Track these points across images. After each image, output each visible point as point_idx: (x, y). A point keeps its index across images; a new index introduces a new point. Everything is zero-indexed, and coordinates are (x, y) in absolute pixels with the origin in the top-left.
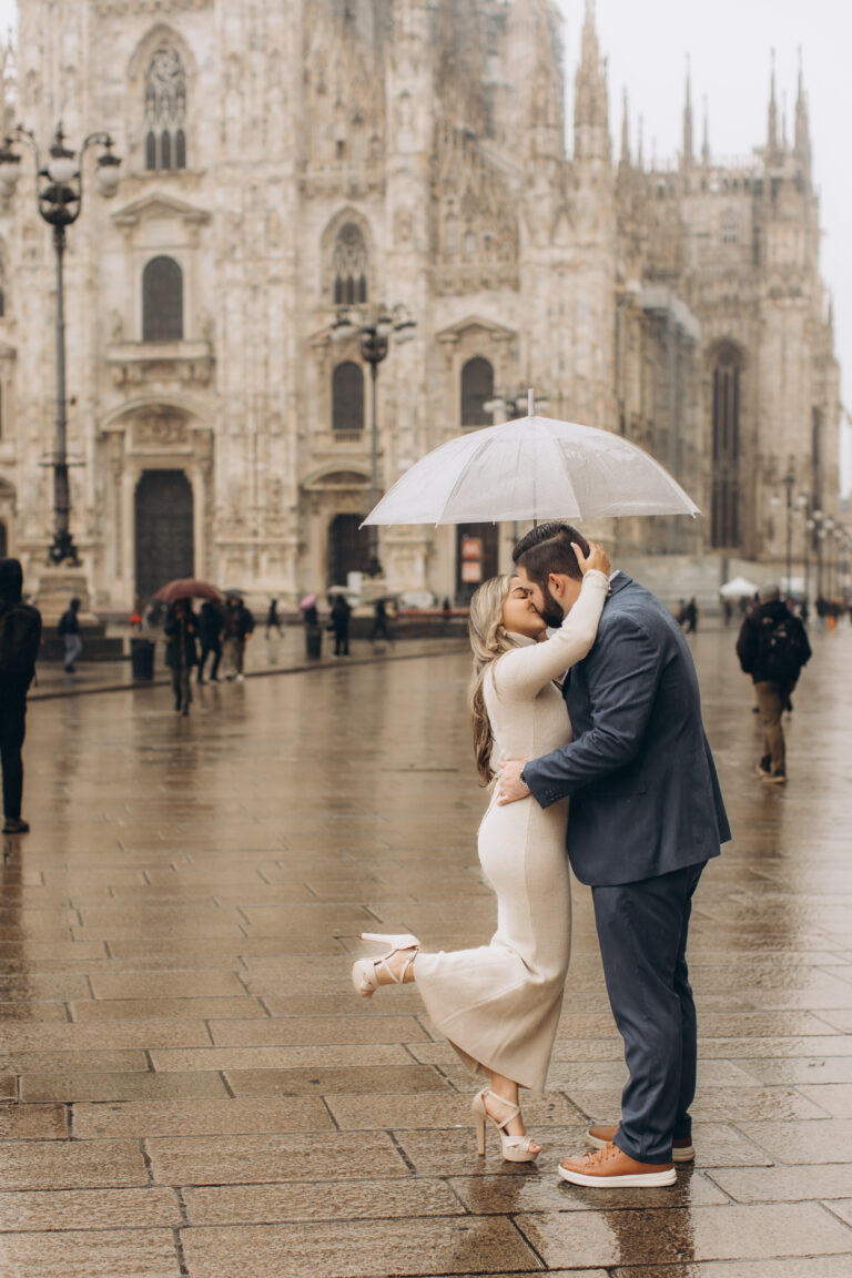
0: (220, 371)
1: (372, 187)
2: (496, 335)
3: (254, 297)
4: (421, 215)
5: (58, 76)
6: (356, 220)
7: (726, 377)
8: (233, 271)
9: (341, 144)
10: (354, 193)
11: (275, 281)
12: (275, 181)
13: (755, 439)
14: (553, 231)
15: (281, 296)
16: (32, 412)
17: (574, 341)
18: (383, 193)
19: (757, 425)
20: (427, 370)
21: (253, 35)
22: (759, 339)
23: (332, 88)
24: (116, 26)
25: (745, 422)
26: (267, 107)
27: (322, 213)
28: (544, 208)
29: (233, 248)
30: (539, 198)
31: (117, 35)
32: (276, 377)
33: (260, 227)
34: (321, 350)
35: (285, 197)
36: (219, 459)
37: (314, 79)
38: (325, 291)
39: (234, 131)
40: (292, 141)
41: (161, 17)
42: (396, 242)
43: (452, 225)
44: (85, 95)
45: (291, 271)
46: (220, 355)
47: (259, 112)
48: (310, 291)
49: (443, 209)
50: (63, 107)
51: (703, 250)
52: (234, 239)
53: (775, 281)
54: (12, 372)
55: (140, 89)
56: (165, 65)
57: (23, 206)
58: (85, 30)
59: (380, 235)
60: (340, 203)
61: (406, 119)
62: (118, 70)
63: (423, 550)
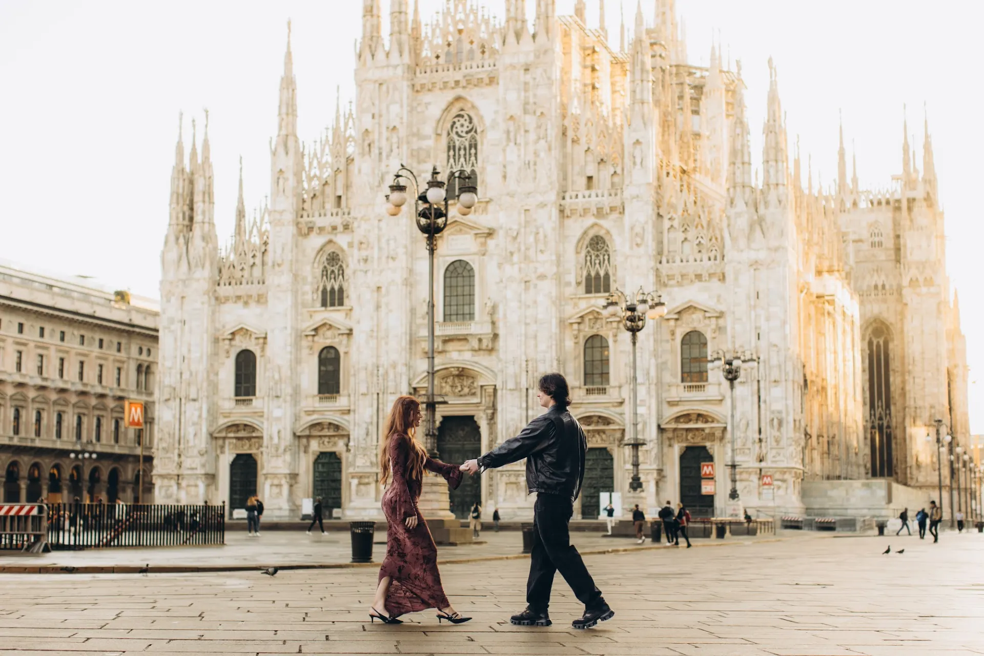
0: (501, 342)
1: (612, 209)
2: (707, 315)
3: (527, 289)
4: (650, 228)
5: (385, 134)
6: (602, 233)
7: (878, 346)
8: (511, 271)
9: (590, 178)
10: (600, 213)
11: (542, 277)
12: (543, 205)
13: (903, 394)
14: (749, 238)
15: (548, 287)
16: (362, 375)
17: (768, 319)
18: (622, 212)
19: (904, 382)
20: (655, 341)
21: (526, 103)
22: (902, 315)
23: (583, 140)
24: (426, 97)
25: (894, 380)
26: (536, 154)
27: (576, 228)
28: (742, 223)
29: (512, 254)
30: (739, 215)
31: (428, 104)
32: (542, 347)
33: (531, 239)
34: (575, 326)
35: (550, 217)
36: (499, 407)
37: (570, 134)
38: (579, 284)
39: (512, 171)
40: (554, 177)
41: (459, 91)
42: (631, 248)
43: (672, 235)
44: (405, 147)
45: (555, 269)
46: (501, 332)
47: (531, 157)
48: (568, 284)
49: (666, 224)
50: (388, 156)
51: (858, 252)
52: (511, 248)
53: (913, 272)
54: (348, 346)
55: (444, 141)
56: (462, 126)
57: (359, 227)
58: (405, 101)
59: (619, 244)
60: (590, 220)
61: (638, 161)
62: (428, 129)
63: (655, 475)
